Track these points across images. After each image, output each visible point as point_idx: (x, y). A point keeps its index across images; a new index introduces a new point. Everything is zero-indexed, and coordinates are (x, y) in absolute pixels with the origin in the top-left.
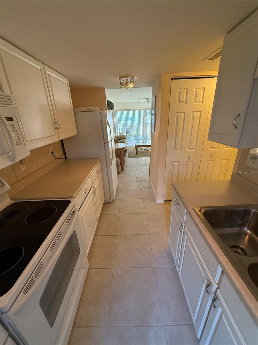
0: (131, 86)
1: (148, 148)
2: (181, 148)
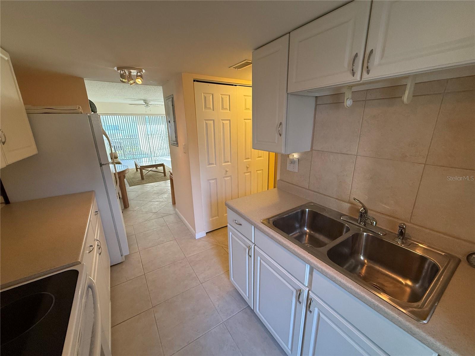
0: (139, 82)
1: (156, 168)
2: (216, 163)
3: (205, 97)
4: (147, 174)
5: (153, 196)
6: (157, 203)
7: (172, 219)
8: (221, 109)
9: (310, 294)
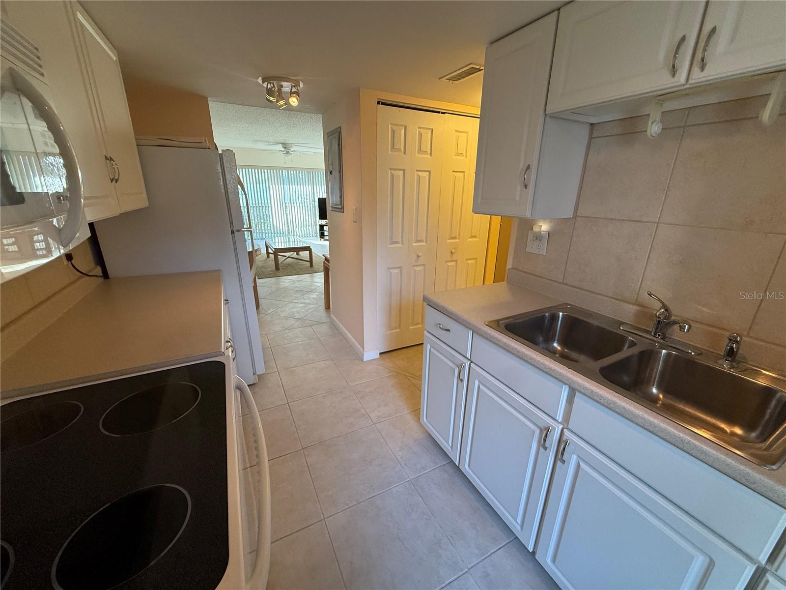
0: (294, 102)
2: (402, 240)
3: (394, 131)
4: (284, 262)
5: (295, 295)
6: (301, 305)
7: (324, 329)
8: (417, 153)
9: (565, 433)
